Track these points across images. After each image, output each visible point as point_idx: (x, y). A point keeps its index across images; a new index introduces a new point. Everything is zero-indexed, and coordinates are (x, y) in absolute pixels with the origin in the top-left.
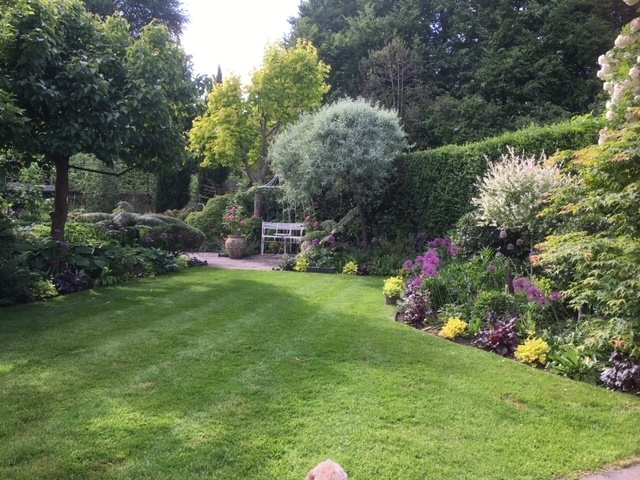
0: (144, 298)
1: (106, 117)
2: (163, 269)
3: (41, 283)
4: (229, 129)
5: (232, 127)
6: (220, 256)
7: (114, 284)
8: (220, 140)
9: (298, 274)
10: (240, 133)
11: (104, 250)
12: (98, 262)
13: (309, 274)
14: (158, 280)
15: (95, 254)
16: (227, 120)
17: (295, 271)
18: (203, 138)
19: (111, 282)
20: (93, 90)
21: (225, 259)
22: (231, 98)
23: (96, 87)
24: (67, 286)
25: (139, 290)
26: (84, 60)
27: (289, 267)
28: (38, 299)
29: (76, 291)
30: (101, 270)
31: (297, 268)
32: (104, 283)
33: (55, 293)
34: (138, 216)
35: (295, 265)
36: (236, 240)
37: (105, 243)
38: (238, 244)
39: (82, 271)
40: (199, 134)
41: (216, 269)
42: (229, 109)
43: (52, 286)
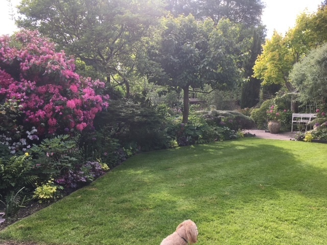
0: (211, 150)
1: (198, 67)
2: (228, 137)
3: (172, 141)
4: (273, 63)
5: (275, 62)
6: (266, 132)
7: (203, 143)
8: (269, 70)
9: (305, 143)
10: (280, 64)
11: (201, 127)
12: (197, 133)
13: (311, 143)
14: (224, 142)
15: (197, 129)
16: (273, 59)
17: (304, 141)
18: (260, 70)
19: (202, 142)
20: (191, 57)
21: (268, 133)
22: (275, 46)
23: (193, 55)
24: (183, 143)
25: (211, 146)
26: (188, 44)
27: (301, 139)
28: (171, 148)
29: (186, 145)
30: (198, 136)
31: (305, 140)
32: (199, 142)
33: (177, 145)
34: (221, 112)
35: (304, 138)
36: (274, 123)
37: (202, 124)
38: (275, 125)
39: (190, 137)
40: (258, 68)
41: (258, 138)
42: (274, 53)
43: (176, 143)
